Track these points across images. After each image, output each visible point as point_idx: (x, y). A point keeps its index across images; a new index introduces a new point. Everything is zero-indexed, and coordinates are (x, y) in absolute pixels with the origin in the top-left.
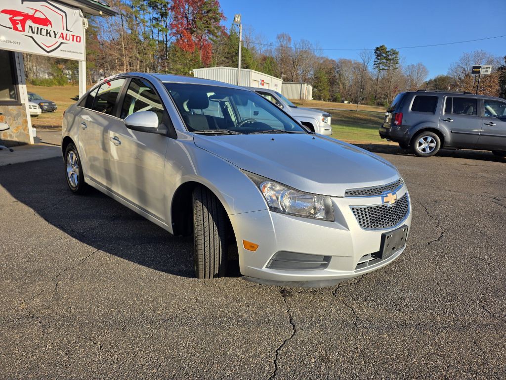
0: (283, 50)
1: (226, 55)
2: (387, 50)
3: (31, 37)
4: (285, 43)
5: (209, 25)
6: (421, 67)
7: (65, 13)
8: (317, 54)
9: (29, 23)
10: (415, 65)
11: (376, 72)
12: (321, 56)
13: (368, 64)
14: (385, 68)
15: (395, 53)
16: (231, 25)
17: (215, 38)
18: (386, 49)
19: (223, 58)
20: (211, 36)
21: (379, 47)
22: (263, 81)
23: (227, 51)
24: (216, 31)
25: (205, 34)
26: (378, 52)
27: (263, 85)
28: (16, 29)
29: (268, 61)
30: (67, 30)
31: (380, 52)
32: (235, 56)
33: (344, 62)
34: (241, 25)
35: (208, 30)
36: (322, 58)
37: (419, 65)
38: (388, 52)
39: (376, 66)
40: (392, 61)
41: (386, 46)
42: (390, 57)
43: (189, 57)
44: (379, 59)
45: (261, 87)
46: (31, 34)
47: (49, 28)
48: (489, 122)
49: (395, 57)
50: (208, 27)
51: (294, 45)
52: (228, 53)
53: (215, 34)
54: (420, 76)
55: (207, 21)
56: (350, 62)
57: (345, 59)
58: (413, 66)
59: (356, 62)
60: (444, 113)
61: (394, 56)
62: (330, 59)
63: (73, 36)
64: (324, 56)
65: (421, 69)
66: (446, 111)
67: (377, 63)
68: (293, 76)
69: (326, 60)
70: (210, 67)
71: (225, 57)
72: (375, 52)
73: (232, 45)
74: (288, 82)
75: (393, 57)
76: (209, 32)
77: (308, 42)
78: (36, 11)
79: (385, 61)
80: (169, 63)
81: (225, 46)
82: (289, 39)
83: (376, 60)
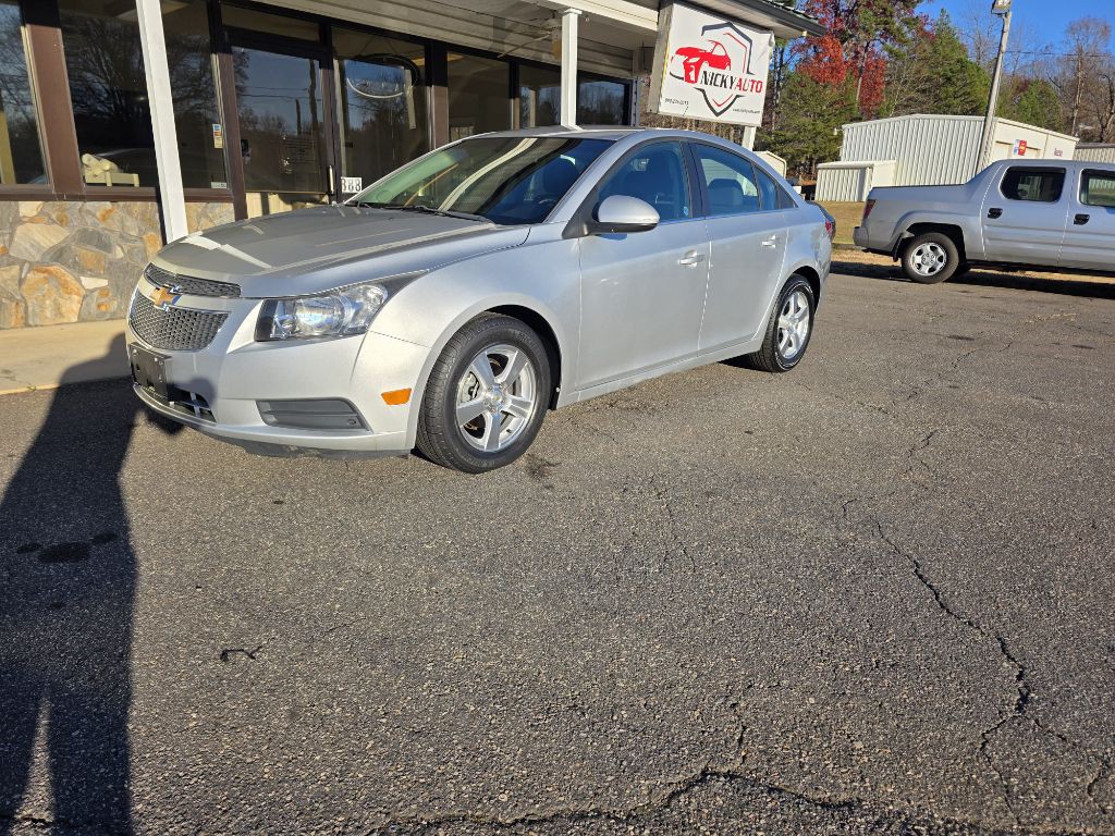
0: (1082, 60)
1: (920, 86)
3: (703, 91)
4: (1091, 41)
5: (889, 19)
7: (750, 41)
9: (705, 66)
17: (897, 47)
19: (912, 94)
20: (889, 43)
22: (1023, 143)
24: (905, 30)
25: (875, 40)
27: (1021, 153)
28: (688, 79)
29: (1034, 91)
30: (748, 72)
34: (1009, 15)
35: (885, 29)
43: (831, 95)
45: (1016, 156)
46: (703, 86)
47: (726, 72)
50: (886, 23)
52: (928, 80)
53: (899, 39)
55: (885, 10)
63: (753, 81)
68: (1103, 127)
71: (918, 91)
74: (1091, 144)
76: (887, 33)
78: (717, 43)
80: (780, 113)
82: (1106, 31)
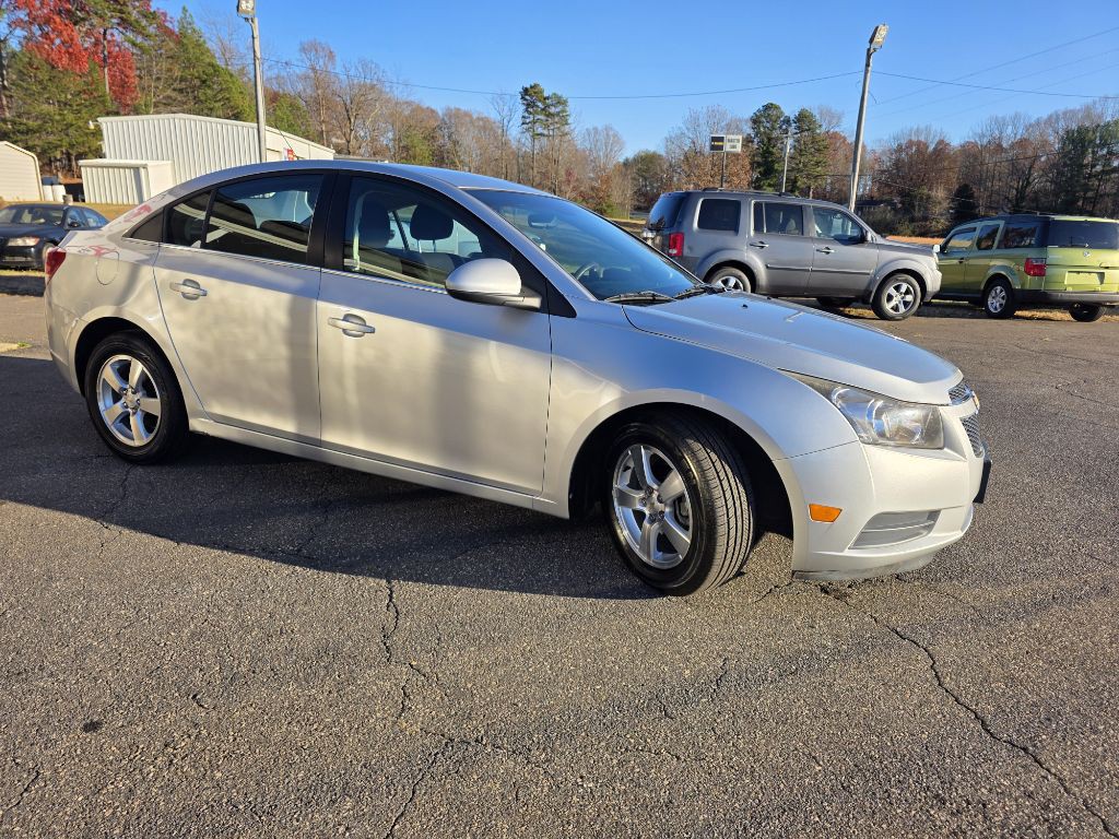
0: (318, 79)
1: (176, 85)
2: (546, 95)
4: (321, 63)
5: (123, 8)
6: (611, 133)
8: (399, 94)
10: (600, 128)
11: (526, 139)
12: (409, 99)
13: (511, 123)
14: (546, 132)
15: (560, 101)
16: (181, 10)
17: (139, 40)
18: (542, 92)
19: (169, 92)
20: (130, 35)
21: (528, 86)
22: (289, 151)
23: (180, 74)
24: (144, 23)
25: (112, 28)
26: (527, 97)
31: (530, 95)
32: (199, 87)
33: (456, 116)
34: (256, 20)
35: (121, 18)
36: (408, 103)
37: (607, 129)
38: (548, 98)
39: (525, 126)
40: (556, 120)
41: (543, 86)
42: (552, 110)
43: (74, 83)
44: (531, 113)
48: (823, 246)
49: (563, 111)
50: (121, 12)
51: (345, 70)
52: (182, 79)
53: (139, 31)
54: (611, 150)
56: (467, 114)
57: (459, 109)
58: (595, 129)
59: (481, 116)
60: (752, 233)
61: (559, 108)
62: (425, 106)
64: (412, 98)
65: (613, 139)
66: (756, 229)
67: (528, 121)
69: (417, 110)
70: (137, 112)
71: (174, 90)
72: (522, 98)
73: (189, 60)
75: (557, 110)
76: (125, 23)
77: (376, 65)
79: (542, 117)
80: (11, 97)
81: (170, 60)
82: (331, 56)
83: (527, 115)
